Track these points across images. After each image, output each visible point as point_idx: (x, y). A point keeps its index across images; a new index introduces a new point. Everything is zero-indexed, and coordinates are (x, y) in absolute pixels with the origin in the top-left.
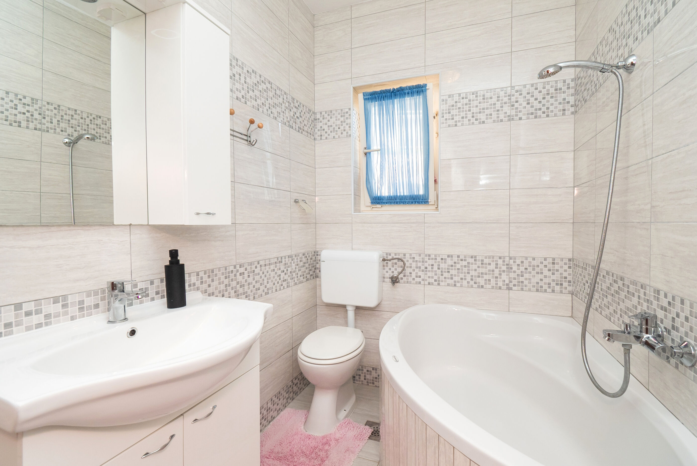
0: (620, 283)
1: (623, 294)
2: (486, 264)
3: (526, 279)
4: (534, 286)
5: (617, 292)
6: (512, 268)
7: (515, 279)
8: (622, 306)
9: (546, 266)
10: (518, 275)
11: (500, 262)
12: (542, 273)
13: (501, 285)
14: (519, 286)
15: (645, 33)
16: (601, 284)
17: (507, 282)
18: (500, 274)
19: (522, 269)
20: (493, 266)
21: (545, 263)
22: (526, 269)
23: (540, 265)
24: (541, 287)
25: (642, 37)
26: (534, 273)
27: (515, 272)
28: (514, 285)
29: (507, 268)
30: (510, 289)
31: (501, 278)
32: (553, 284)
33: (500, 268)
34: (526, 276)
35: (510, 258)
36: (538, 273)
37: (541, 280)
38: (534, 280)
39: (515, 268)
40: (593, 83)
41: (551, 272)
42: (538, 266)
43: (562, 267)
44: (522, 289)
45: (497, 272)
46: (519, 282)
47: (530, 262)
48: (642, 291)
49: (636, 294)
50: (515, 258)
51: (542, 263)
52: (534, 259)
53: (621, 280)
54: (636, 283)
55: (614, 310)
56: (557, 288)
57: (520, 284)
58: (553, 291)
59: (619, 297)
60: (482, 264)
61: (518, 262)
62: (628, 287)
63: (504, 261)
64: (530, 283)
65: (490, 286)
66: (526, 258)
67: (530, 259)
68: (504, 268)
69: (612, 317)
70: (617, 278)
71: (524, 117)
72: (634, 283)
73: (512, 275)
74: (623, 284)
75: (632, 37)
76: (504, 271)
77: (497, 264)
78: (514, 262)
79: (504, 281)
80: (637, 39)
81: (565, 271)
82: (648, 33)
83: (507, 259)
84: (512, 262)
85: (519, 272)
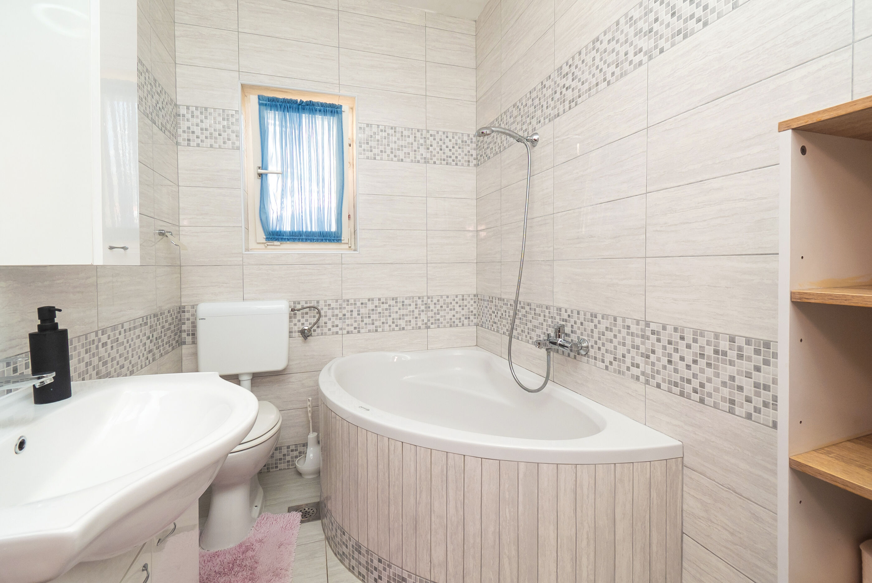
0: (527, 308)
1: (530, 317)
2: (406, 305)
3: (442, 316)
4: (448, 323)
5: (525, 316)
6: (429, 307)
7: (432, 317)
8: (530, 325)
9: (457, 303)
10: (435, 313)
11: (419, 302)
12: (454, 309)
13: (421, 325)
14: (436, 323)
15: (547, 120)
16: (509, 312)
17: (426, 321)
18: (420, 314)
19: (438, 307)
20: (413, 307)
21: (457, 300)
22: (441, 307)
23: (453, 302)
24: (454, 322)
25: (545, 122)
26: (447, 310)
27: (432, 311)
28: (432, 324)
29: (426, 308)
30: (428, 328)
31: (420, 318)
32: (463, 318)
33: (420, 308)
34: (442, 313)
35: (428, 298)
36: (451, 310)
37: (454, 316)
38: (448, 317)
39: (432, 307)
40: (497, 144)
41: (461, 308)
42: (451, 303)
43: (469, 302)
44: (439, 327)
45: (416, 312)
46: (436, 320)
47: (445, 300)
48: (547, 311)
49: (542, 314)
50: (432, 298)
51: (454, 300)
52: (448, 297)
53: (528, 306)
54: (542, 306)
55: (522, 330)
56: (466, 322)
57: (437, 322)
58: (463, 325)
59: (526, 320)
60: (403, 305)
61: (435, 301)
62: (535, 310)
63: (423, 301)
64: (445, 320)
65: (410, 328)
66: (442, 297)
67: (445, 297)
68: (423, 308)
69: (519, 336)
70: (524, 304)
71: (438, 162)
72: (540, 306)
73: (430, 314)
74: (530, 308)
75: (535, 118)
76: (423, 311)
77: (416, 305)
78: (432, 301)
79: (423, 320)
80: (540, 122)
81: (472, 305)
82: (550, 121)
83: (425, 298)
84: (429, 300)
85: (435, 310)
